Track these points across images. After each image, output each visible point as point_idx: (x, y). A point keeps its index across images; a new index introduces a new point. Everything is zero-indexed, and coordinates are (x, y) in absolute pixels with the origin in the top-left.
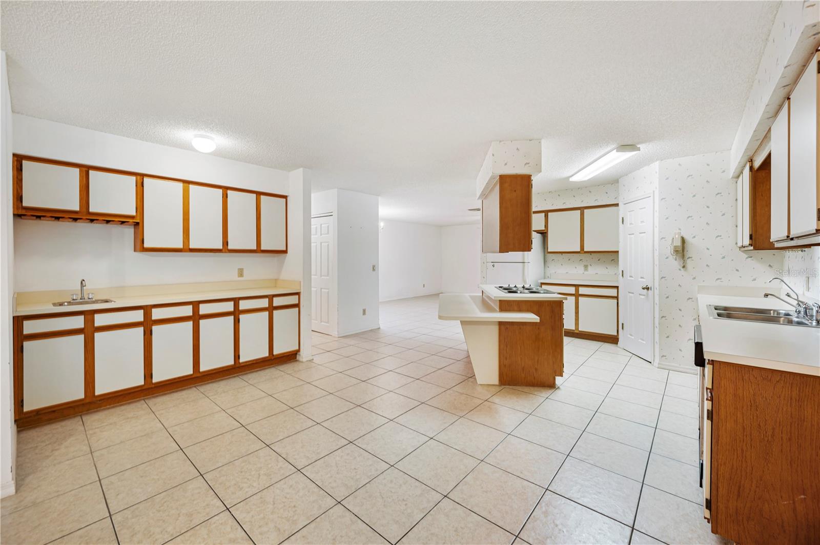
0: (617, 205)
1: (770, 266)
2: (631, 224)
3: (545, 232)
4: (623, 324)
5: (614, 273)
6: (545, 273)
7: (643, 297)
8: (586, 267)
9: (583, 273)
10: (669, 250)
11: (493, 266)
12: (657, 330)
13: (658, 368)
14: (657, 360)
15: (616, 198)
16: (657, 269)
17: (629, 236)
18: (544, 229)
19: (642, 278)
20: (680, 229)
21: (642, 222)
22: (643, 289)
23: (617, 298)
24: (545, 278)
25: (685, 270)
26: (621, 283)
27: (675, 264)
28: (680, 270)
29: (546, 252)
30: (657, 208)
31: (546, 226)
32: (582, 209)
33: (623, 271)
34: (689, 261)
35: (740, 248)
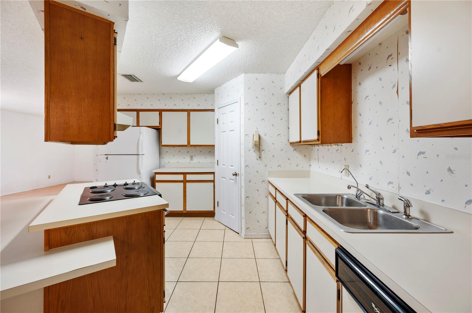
0: (213, 110)
1: (305, 156)
2: (223, 124)
3: (159, 128)
4: (218, 202)
5: (210, 162)
6: (160, 163)
7: (233, 181)
8: (192, 157)
9: (190, 162)
10: (251, 145)
11: (107, 158)
12: (243, 208)
13: (244, 239)
14: (243, 232)
15: (212, 105)
16: (243, 159)
17: (222, 133)
18: (158, 125)
19: (232, 166)
20: (257, 128)
21: (232, 122)
22: (234, 175)
23: (213, 181)
24: (160, 168)
25: (261, 160)
26: (216, 170)
27: (254, 155)
28: (257, 159)
29: (161, 146)
30: (243, 111)
31: (161, 123)
32: (189, 111)
33: (218, 160)
34: (263, 153)
35: (291, 143)
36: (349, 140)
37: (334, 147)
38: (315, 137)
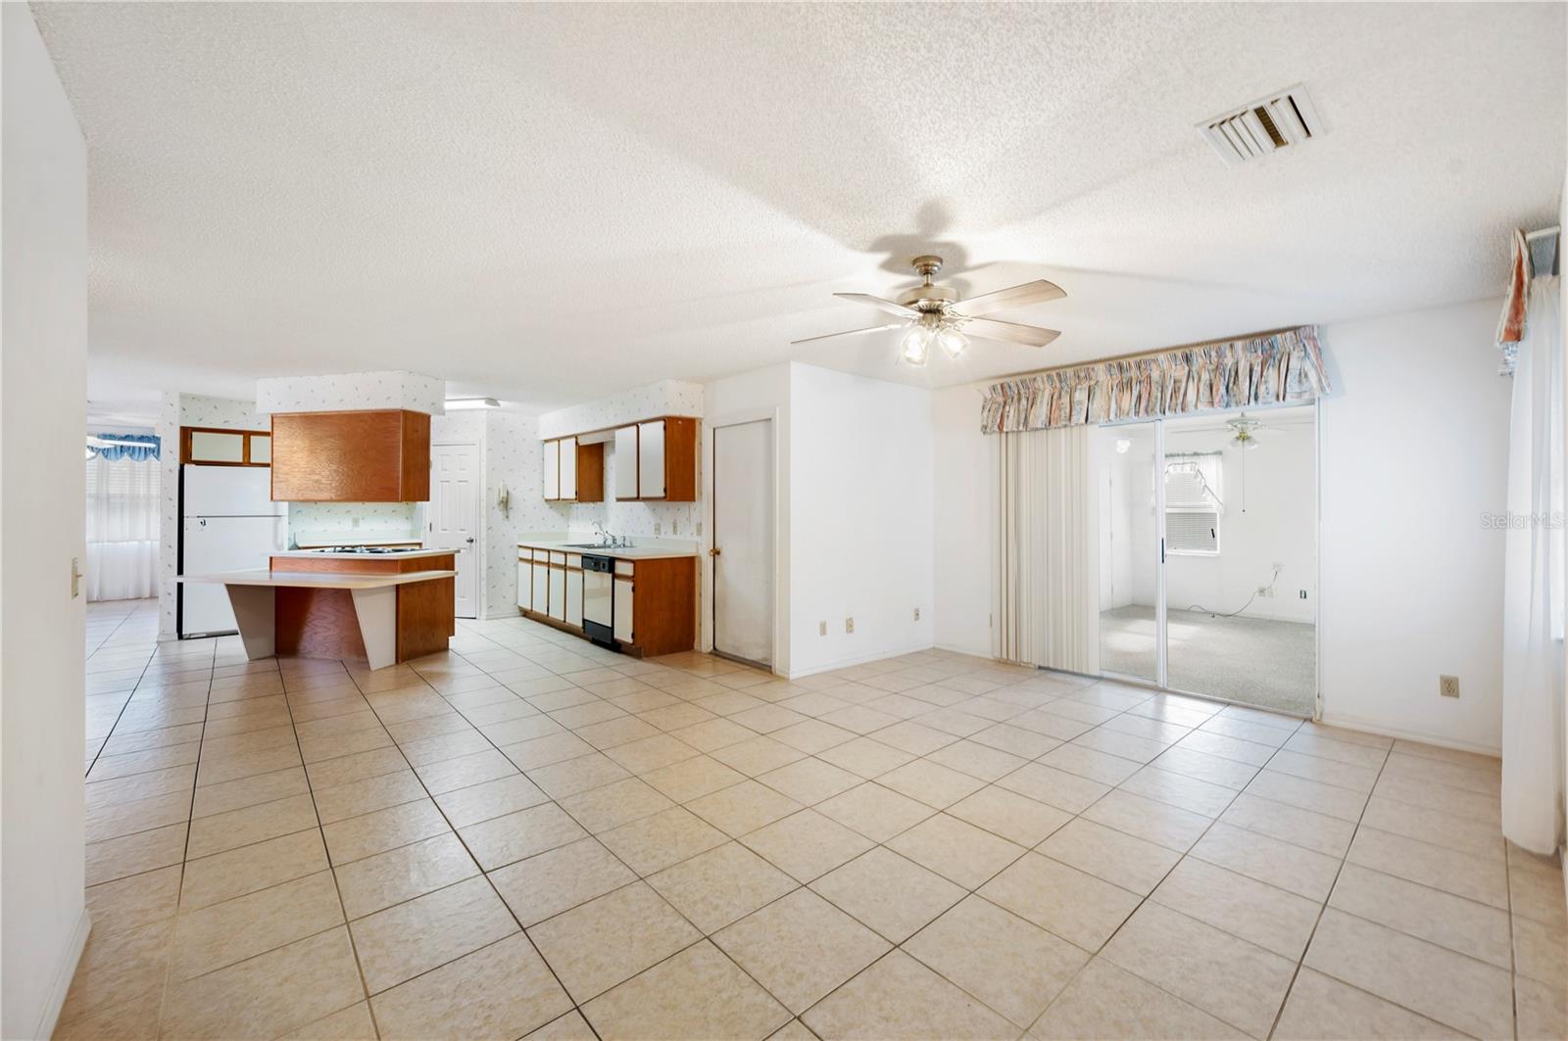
2: (444, 470)
8: (356, 522)
10: (496, 500)
11: (203, 524)
12: (484, 583)
13: (486, 620)
14: (484, 613)
16: (483, 520)
17: (441, 483)
19: (462, 530)
20: (504, 482)
21: (462, 469)
25: (508, 521)
26: (427, 538)
27: (499, 514)
28: (503, 520)
33: (431, 524)
34: (511, 513)
35: (546, 500)
36: (602, 500)
37: (592, 505)
38: (574, 497)
